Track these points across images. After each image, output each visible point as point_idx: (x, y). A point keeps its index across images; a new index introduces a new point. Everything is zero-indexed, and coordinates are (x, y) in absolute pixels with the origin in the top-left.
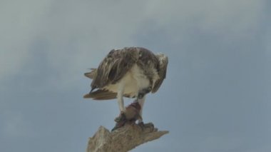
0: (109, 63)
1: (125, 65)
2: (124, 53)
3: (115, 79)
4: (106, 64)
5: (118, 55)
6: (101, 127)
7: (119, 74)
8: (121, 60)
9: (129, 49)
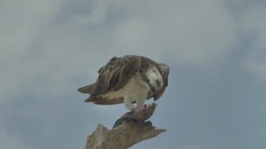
0: (111, 70)
1: (128, 73)
2: (126, 62)
3: (117, 86)
4: (108, 71)
5: (119, 63)
6: (100, 125)
7: (122, 82)
8: (123, 68)
9: (131, 58)
